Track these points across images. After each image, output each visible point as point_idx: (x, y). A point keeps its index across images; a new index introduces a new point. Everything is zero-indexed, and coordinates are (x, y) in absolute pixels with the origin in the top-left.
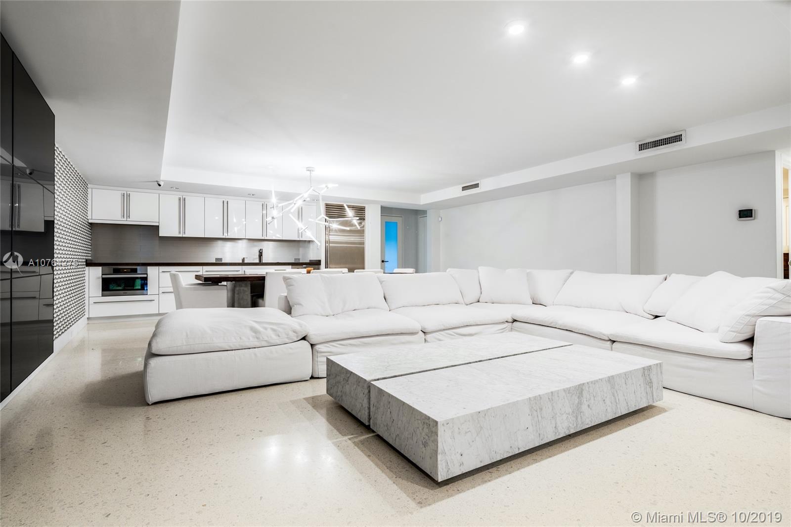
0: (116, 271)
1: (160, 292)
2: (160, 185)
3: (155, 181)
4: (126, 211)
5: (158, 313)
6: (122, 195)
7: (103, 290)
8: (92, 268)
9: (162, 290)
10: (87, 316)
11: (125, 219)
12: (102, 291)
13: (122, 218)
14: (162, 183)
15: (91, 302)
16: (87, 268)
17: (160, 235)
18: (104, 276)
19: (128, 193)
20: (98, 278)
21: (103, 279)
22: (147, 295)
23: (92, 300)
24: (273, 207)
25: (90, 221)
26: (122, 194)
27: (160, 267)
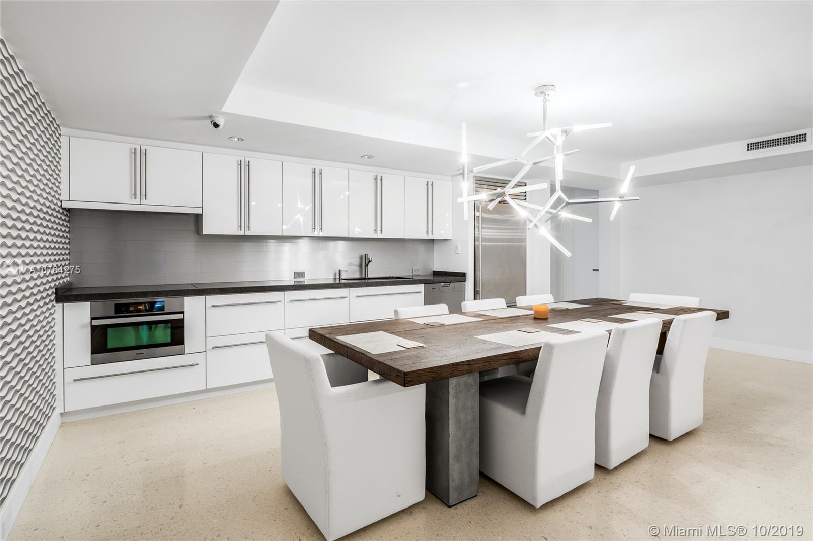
0: (121, 310)
1: (209, 347)
2: (216, 125)
3: (204, 118)
4: (140, 186)
5: (205, 388)
6: (131, 152)
7: (94, 351)
8: (68, 306)
9: (212, 343)
10: (59, 410)
11: (138, 201)
12: (92, 353)
13: (131, 198)
14: (220, 121)
15: (69, 379)
16: (59, 306)
17: (204, 234)
18: (96, 323)
19: (143, 148)
20: (83, 326)
21: (94, 328)
22: (184, 354)
23: (71, 375)
24: (463, 174)
25: (66, 205)
26: (131, 149)
27: (208, 297)
